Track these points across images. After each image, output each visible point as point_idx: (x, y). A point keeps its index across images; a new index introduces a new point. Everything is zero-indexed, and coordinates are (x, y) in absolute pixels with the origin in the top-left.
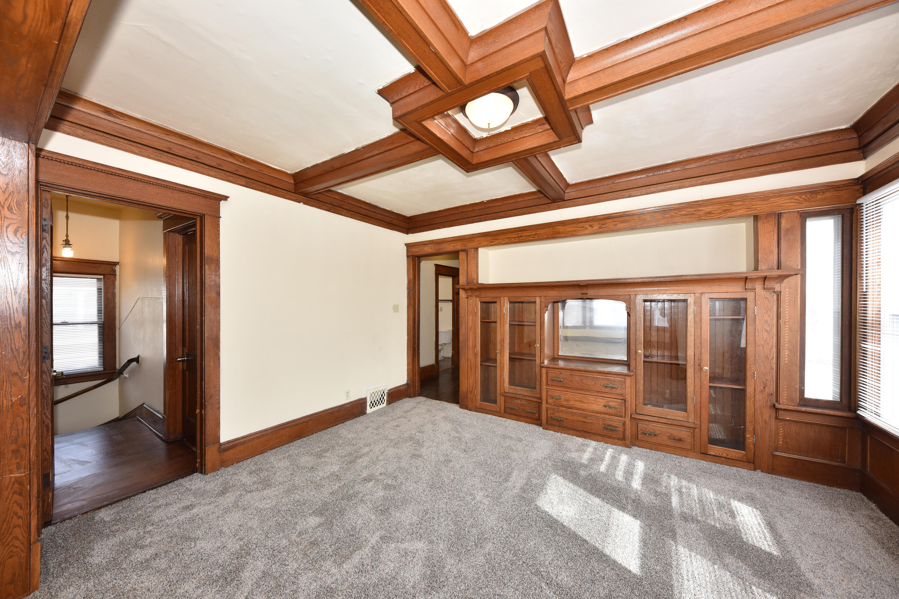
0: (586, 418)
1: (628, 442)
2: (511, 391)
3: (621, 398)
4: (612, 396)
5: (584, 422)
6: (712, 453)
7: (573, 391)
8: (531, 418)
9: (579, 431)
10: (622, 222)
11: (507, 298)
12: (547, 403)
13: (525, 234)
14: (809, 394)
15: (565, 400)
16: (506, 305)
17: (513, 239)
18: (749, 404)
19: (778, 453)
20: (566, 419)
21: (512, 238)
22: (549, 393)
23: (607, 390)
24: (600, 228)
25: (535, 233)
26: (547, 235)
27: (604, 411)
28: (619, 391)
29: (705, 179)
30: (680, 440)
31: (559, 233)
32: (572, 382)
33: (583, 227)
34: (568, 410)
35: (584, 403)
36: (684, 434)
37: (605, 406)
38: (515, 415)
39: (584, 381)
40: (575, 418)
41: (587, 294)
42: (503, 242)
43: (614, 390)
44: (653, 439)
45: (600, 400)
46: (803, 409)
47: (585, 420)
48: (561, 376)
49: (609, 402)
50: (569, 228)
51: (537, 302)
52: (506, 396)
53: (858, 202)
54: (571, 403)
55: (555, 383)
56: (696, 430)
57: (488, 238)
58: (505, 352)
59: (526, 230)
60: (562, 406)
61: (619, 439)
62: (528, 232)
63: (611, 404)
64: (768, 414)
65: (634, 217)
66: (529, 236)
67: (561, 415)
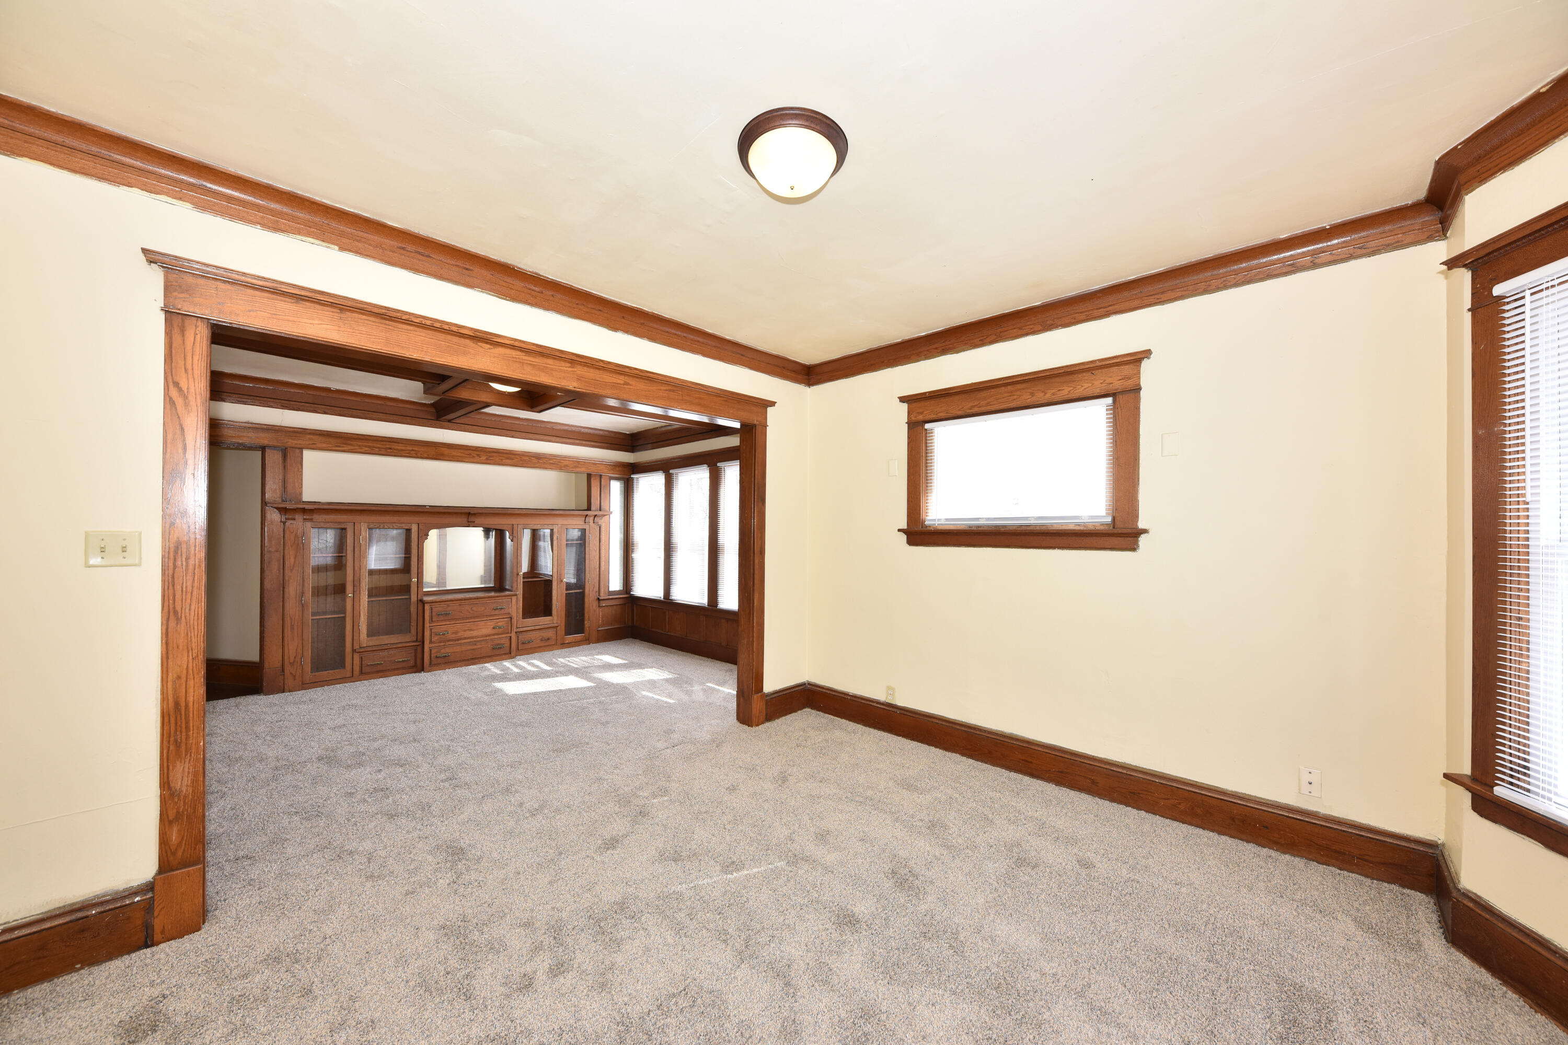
0: (475, 644)
1: (513, 654)
2: (371, 643)
3: (508, 616)
4: (500, 617)
5: (473, 649)
6: (567, 642)
7: (462, 621)
8: (403, 668)
9: (468, 660)
10: (507, 458)
11: (366, 524)
12: (431, 642)
13: (395, 446)
14: (611, 589)
15: (453, 633)
16: (363, 533)
17: (377, 450)
18: (586, 600)
19: (600, 629)
20: (454, 652)
21: (376, 448)
22: (433, 631)
23: (496, 612)
24: (487, 459)
25: (411, 449)
26: (428, 455)
27: (494, 632)
28: (506, 611)
29: (564, 440)
30: (548, 639)
31: (443, 455)
32: (461, 612)
33: (470, 454)
34: (457, 642)
35: (473, 630)
36: (550, 634)
37: (494, 628)
38: (378, 672)
39: (474, 609)
40: (464, 648)
41: (474, 522)
42: (360, 450)
43: (503, 610)
44: (529, 646)
45: (489, 623)
46: (611, 597)
47: (475, 647)
48: (450, 608)
49: (497, 623)
50: (454, 453)
51: (413, 530)
52: (361, 652)
53: (632, 476)
54: (460, 634)
55: (442, 618)
56: (558, 628)
57: (333, 440)
58: (362, 594)
59: (398, 443)
60: (449, 641)
61: (505, 654)
62: (400, 445)
63: (500, 624)
64: (595, 603)
65: (517, 456)
66: (402, 450)
67: (447, 650)
